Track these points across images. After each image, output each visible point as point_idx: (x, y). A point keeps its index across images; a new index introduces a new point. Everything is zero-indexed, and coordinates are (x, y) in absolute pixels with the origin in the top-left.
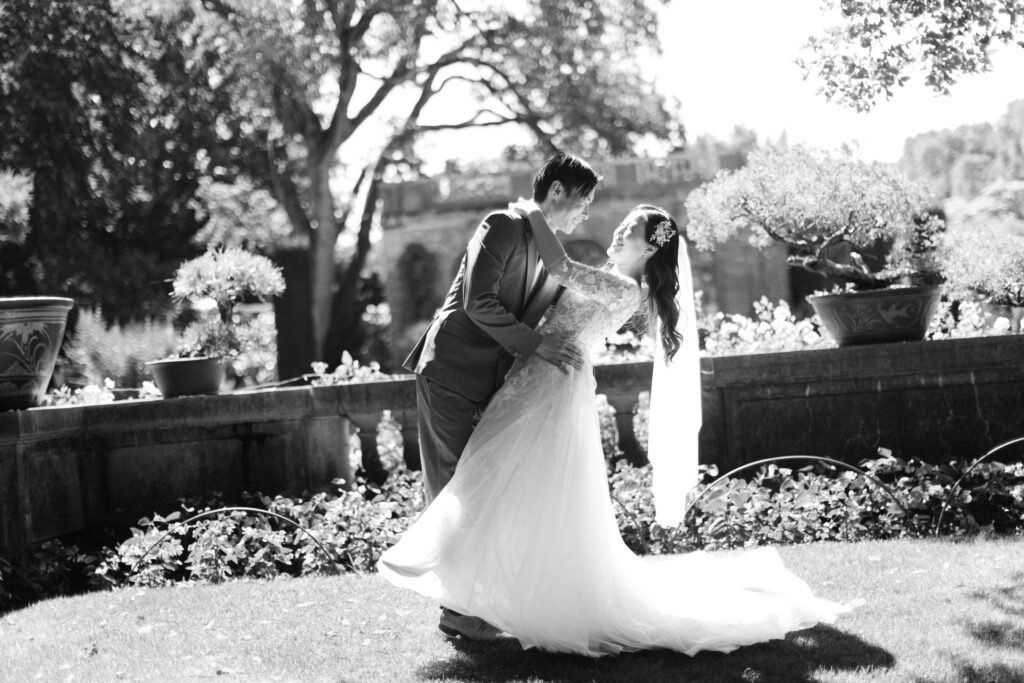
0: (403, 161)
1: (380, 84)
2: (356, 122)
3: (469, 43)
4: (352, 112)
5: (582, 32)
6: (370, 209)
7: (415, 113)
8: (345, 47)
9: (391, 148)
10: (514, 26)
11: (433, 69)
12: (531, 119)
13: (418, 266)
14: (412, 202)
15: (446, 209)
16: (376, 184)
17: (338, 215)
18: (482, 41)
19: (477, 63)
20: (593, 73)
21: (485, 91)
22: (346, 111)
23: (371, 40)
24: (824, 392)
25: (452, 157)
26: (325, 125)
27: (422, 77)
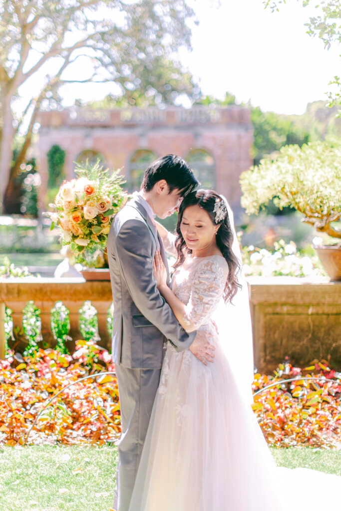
0: (52, 98)
1: (42, 55)
2: (28, 75)
3: (91, 37)
4: (25, 70)
5: (153, 37)
6: (33, 122)
7: (60, 73)
8: (23, 33)
9: (45, 90)
10: (116, 30)
11: (70, 50)
12: (122, 80)
13: (57, 156)
14: (55, 121)
15: (74, 126)
16: (37, 109)
17: (15, 124)
18: (99, 36)
19: (95, 49)
20: (157, 60)
21: (98, 63)
22: (22, 69)
23: (38, 31)
24: (320, 312)
25: (78, 98)
26: (11, 75)
27: (65, 53)
